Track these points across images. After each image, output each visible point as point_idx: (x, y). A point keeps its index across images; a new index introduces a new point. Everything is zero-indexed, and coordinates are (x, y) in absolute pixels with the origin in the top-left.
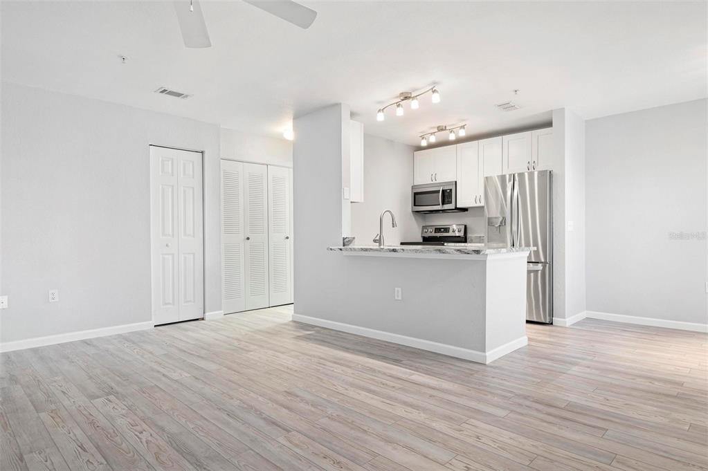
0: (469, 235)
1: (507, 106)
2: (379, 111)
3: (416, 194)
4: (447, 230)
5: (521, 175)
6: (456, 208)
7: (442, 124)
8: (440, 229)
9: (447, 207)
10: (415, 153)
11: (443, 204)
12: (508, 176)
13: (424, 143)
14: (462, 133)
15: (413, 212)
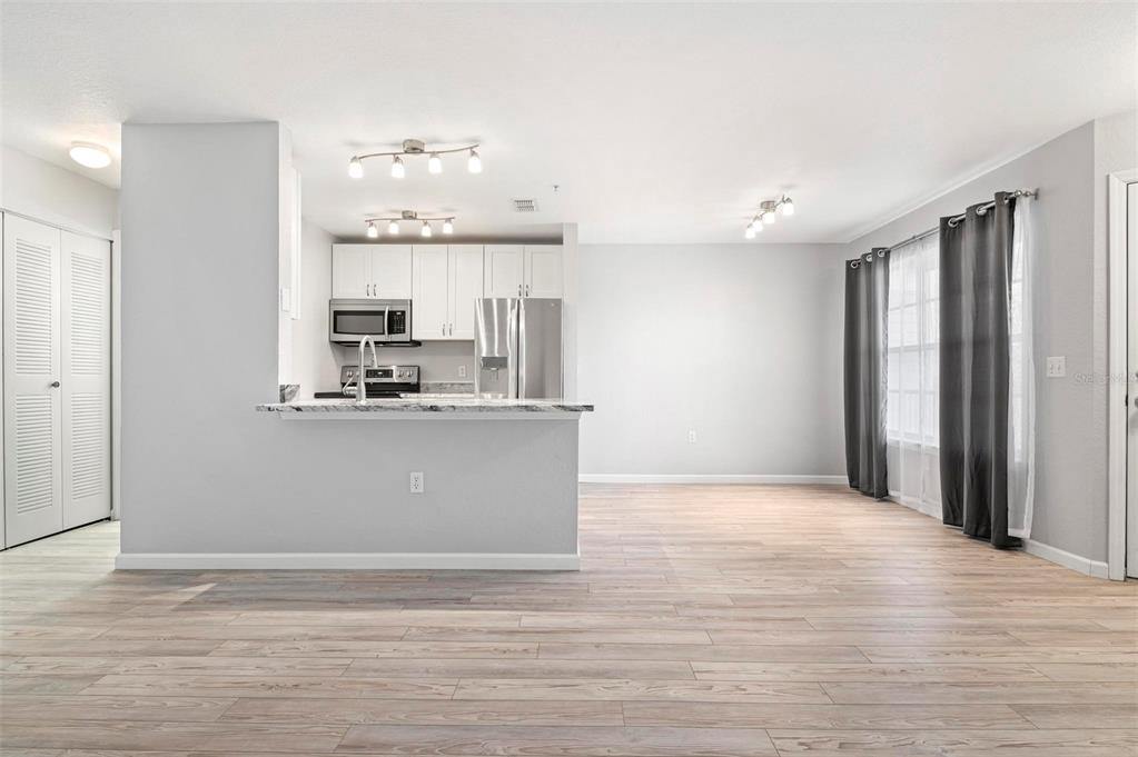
0: (422, 382)
1: (525, 205)
2: (354, 158)
3: (337, 313)
4: (388, 373)
6: (412, 341)
7: (413, 209)
8: (375, 372)
9: (396, 337)
10: (335, 246)
11: (389, 333)
13: (372, 233)
14: (448, 230)
15: (331, 341)
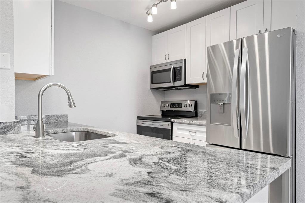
3: (153, 73)
4: (180, 105)
5: (250, 39)
6: (186, 85)
8: (175, 104)
9: (177, 83)
10: (153, 36)
11: (174, 81)
12: (235, 42)
15: (151, 88)
